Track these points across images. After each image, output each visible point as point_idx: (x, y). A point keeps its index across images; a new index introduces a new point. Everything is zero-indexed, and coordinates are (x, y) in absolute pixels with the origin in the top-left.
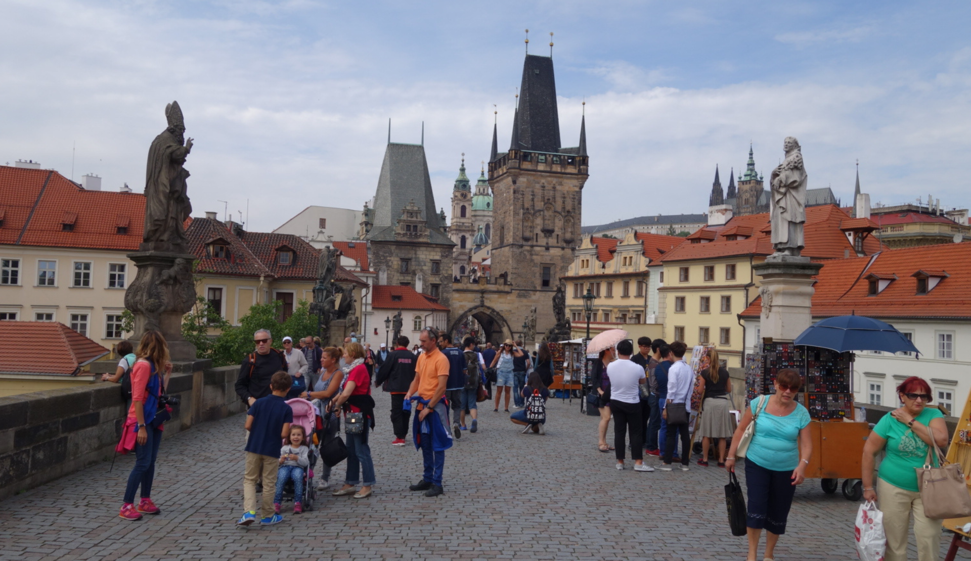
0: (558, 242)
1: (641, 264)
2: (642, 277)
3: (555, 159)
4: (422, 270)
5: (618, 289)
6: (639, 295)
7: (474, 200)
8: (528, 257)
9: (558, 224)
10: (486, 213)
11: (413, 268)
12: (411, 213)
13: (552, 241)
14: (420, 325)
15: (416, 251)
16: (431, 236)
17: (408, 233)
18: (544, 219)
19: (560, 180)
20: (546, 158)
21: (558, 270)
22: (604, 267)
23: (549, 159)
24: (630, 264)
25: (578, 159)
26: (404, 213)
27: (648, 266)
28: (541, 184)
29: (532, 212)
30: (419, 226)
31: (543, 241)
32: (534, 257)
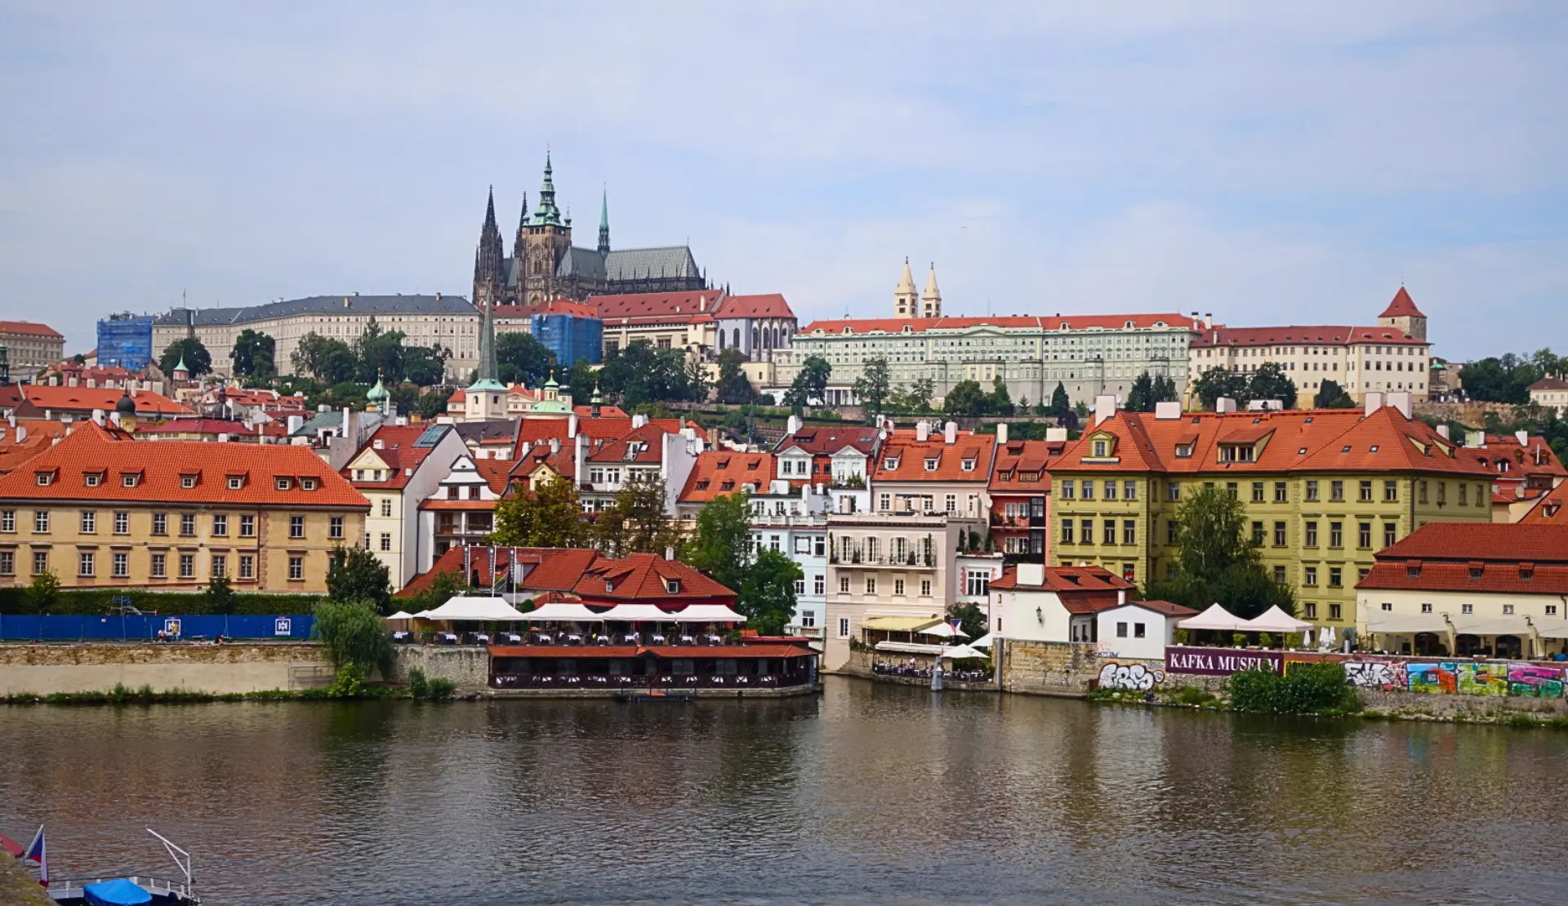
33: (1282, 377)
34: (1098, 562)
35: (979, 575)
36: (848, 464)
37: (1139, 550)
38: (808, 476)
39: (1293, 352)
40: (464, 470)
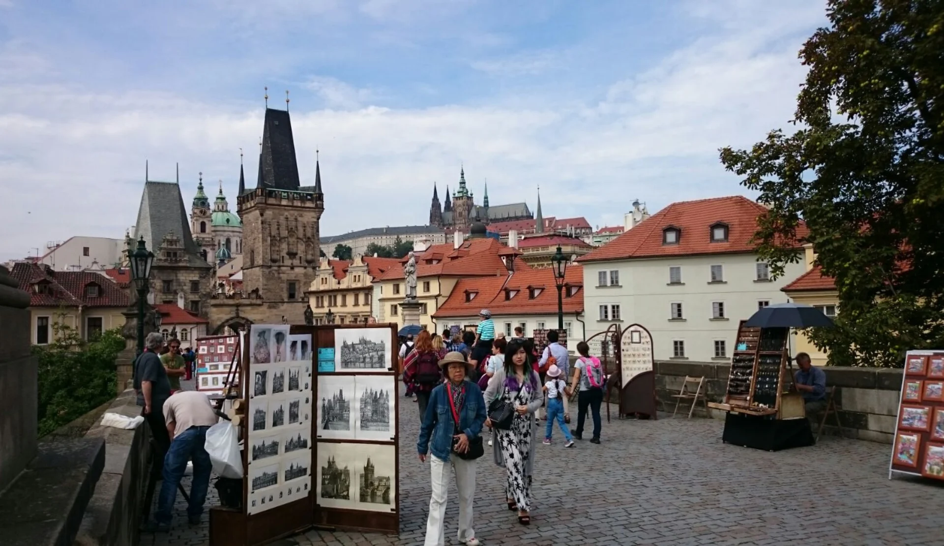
0: (301, 263)
1: (367, 281)
2: (368, 290)
3: (295, 195)
4: (182, 290)
5: (350, 299)
6: (366, 304)
7: (214, 216)
8: (276, 275)
9: (301, 248)
10: (226, 229)
11: (175, 288)
12: (171, 242)
13: (296, 262)
14: (186, 336)
15: (176, 274)
16: (190, 261)
17: (169, 259)
18: (288, 244)
19: (301, 212)
20: (288, 195)
21: (301, 284)
22: (339, 283)
23: (291, 196)
24: (359, 281)
25: (315, 196)
26: (164, 242)
27: (372, 282)
28: (285, 216)
29: (278, 238)
30: (179, 253)
31: (288, 262)
32: (281, 275)
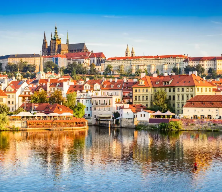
33: (202, 67)
34: (141, 104)
35: (119, 106)
36: (97, 86)
37: (148, 101)
38: (89, 89)
39: (204, 62)
40: (27, 89)
